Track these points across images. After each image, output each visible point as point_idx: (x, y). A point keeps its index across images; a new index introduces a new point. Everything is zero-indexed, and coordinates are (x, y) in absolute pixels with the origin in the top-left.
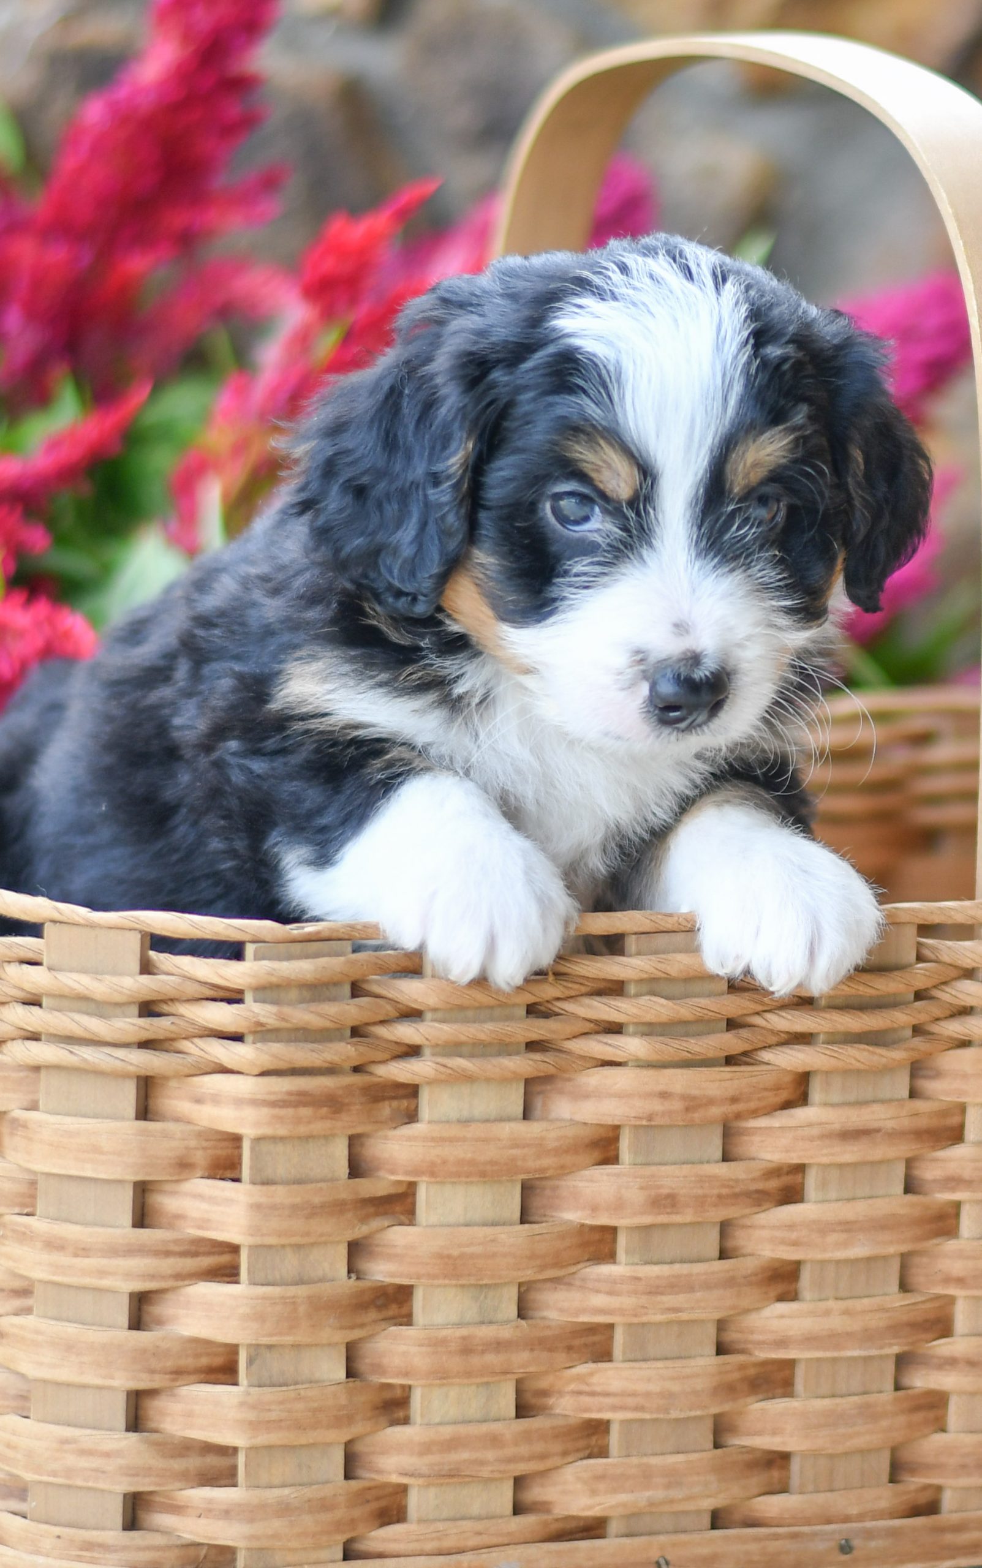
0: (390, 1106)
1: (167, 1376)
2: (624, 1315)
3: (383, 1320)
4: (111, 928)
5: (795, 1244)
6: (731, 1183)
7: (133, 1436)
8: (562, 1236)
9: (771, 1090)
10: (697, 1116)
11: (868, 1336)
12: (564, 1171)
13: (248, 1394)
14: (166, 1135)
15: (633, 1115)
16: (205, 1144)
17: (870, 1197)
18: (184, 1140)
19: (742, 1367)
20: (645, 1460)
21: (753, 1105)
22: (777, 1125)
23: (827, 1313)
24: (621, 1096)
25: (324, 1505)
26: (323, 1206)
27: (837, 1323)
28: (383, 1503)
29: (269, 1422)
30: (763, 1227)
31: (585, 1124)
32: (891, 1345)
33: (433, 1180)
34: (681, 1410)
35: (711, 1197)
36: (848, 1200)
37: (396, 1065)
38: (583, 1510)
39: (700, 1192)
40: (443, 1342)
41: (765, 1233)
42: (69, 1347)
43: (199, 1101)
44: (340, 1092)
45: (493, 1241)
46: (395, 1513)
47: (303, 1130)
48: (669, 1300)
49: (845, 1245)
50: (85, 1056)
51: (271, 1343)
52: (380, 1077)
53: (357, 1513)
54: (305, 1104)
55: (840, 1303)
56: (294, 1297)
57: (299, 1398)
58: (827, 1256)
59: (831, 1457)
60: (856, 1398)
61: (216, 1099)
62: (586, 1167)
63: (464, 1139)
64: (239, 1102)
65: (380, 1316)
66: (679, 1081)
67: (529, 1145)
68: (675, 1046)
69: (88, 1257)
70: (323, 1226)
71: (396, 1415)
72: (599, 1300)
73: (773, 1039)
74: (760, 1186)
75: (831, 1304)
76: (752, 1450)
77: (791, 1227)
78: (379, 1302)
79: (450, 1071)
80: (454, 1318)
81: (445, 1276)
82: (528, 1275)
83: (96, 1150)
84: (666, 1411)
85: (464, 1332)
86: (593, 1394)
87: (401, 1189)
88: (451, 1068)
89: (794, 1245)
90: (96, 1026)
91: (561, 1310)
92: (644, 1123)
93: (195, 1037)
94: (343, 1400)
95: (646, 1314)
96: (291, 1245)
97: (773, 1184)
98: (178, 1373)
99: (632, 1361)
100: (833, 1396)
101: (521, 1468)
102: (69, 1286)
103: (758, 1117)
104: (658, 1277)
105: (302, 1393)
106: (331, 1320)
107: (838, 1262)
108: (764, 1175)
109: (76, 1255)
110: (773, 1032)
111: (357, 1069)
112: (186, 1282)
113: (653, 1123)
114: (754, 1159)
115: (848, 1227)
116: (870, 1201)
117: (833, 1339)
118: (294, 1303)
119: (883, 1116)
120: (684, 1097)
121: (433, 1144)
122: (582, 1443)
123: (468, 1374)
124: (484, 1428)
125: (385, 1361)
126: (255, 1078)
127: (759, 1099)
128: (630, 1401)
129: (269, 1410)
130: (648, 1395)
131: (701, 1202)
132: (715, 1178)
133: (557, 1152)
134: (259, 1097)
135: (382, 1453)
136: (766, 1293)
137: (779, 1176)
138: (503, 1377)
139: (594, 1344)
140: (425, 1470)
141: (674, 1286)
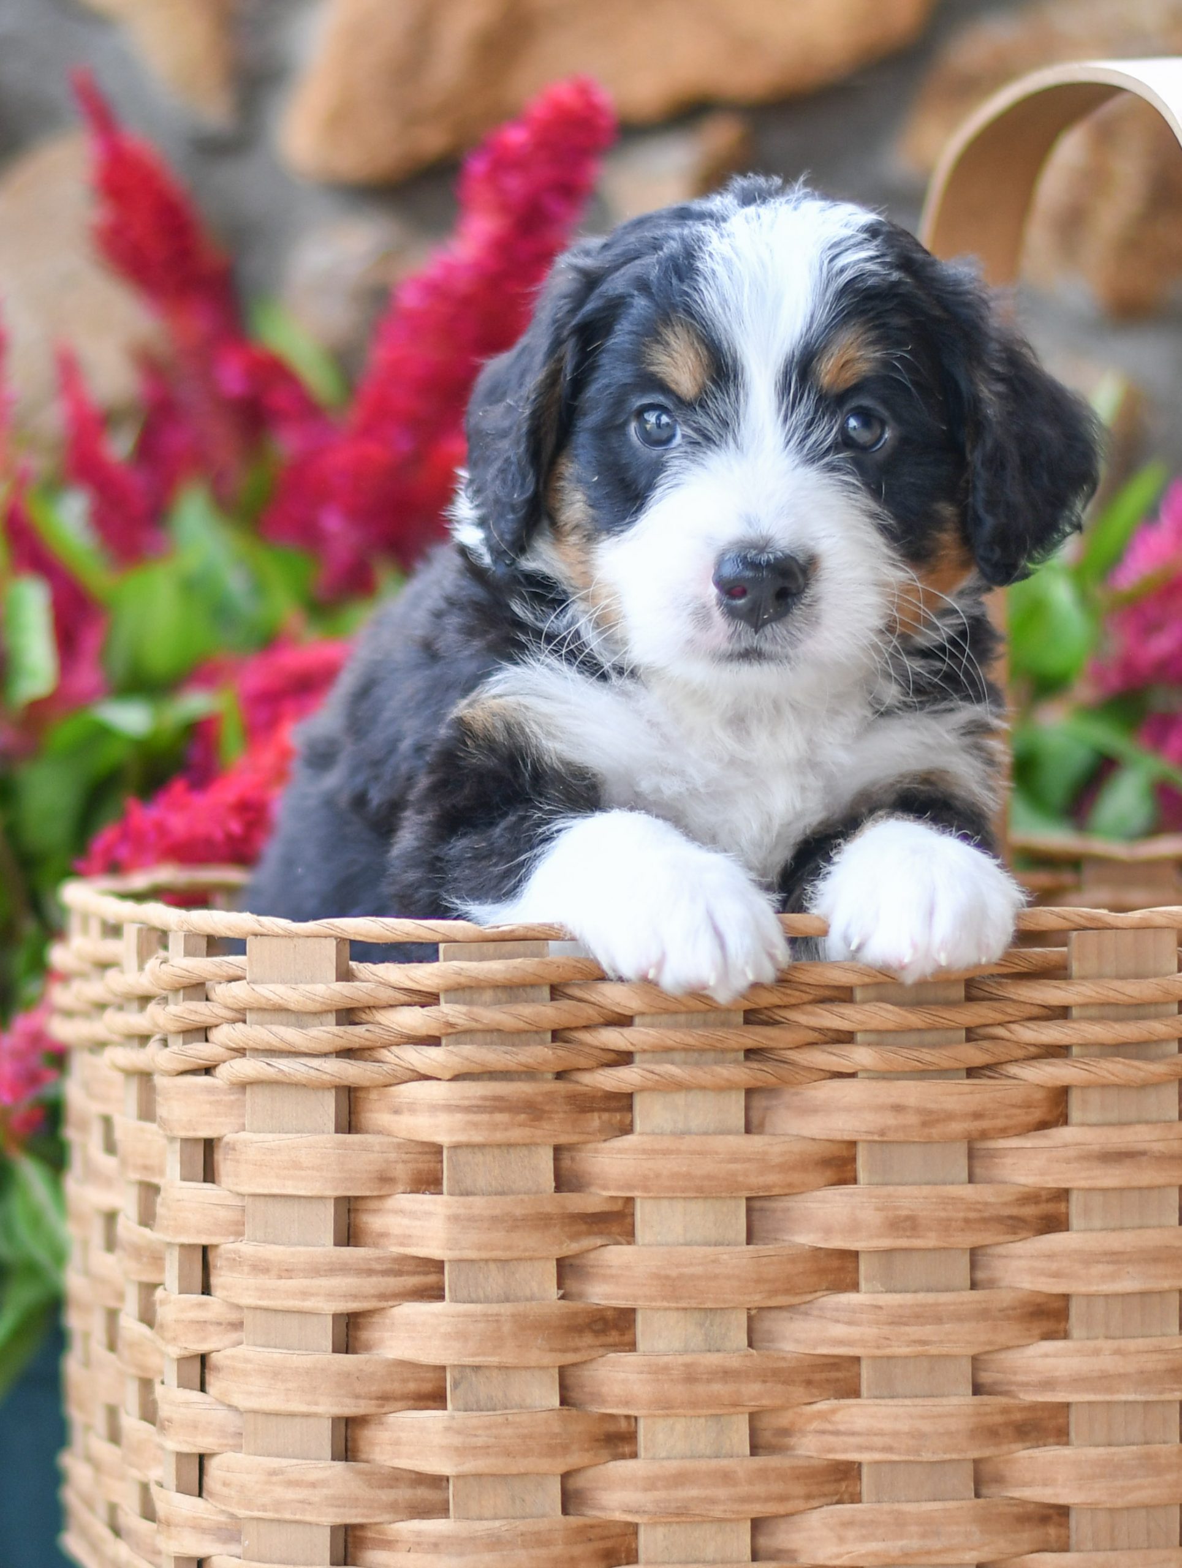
0: (600, 1118)
1: (373, 1402)
2: (864, 1347)
3: (601, 1346)
4: (308, 937)
5: (1056, 1275)
6: (979, 1207)
7: (340, 1465)
8: (793, 1259)
9: (1020, 1107)
10: (935, 1132)
11: (1145, 1379)
12: (792, 1191)
13: (453, 1418)
14: (366, 1148)
15: (863, 1130)
16: (405, 1157)
17: (1140, 1228)
18: (382, 1152)
19: (1005, 1410)
20: (896, 1506)
21: (1000, 1123)
22: (1029, 1145)
23: (1097, 1352)
24: (848, 1109)
25: (539, 1540)
26: (525, 1219)
27: (1108, 1363)
28: (609, 1544)
29: (475, 1448)
30: (1020, 1257)
31: (814, 1139)
32: (1173, 1390)
33: (646, 1195)
34: (933, 1453)
35: (956, 1221)
36: (1114, 1230)
37: (603, 1073)
38: (830, 1558)
39: (943, 1214)
40: (666, 1369)
41: (1023, 1263)
42: (275, 1373)
43: (397, 1112)
44: (540, 1099)
45: (713, 1261)
46: (623, 1555)
47: (499, 1136)
48: (915, 1331)
49: (1113, 1277)
50: (281, 1067)
51: (477, 1364)
52: (587, 1086)
53: (578, 1550)
54: (501, 1110)
55: (1110, 1342)
56: (497, 1315)
57: (507, 1423)
58: (1093, 1289)
59: (1111, 1510)
60: (1134, 1448)
61: (412, 1108)
62: (818, 1188)
63: (678, 1152)
64: (434, 1108)
65: (598, 1344)
66: (912, 1092)
67: (749, 1160)
68: (904, 1055)
69: (291, 1278)
70: (528, 1241)
71: (620, 1450)
72: (839, 1331)
73: (1020, 1053)
74: (1015, 1211)
75: (1101, 1343)
76: (1023, 1502)
77: (1051, 1256)
78: (596, 1327)
79: (657, 1077)
80: (677, 1345)
81: (664, 1298)
82: (757, 1299)
83: (297, 1165)
84: (917, 1451)
85: (688, 1359)
86: (837, 1433)
87: (617, 1207)
88: (659, 1075)
89: (1054, 1277)
90: (292, 1035)
91: (797, 1341)
92: (876, 1138)
93: (392, 1045)
94: (556, 1428)
95: (890, 1346)
96: (495, 1260)
97: (1029, 1211)
98: (385, 1398)
99: (876, 1398)
100: (1110, 1445)
101: (759, 1509)
102: (276, 1311)
103: (1008, 1137)
104: (900, 1306)
105: (510, 1418)
106: (539, 1341)
107: (1107, 1296)
108: (1018, 1200)
109: (280, 1277)
110: (1019, 1044)
111: (560, 1076)
112: (390, 1303)
113: (885, 1139)
114: (1005, 1183)
115: (1115, 1257)
116: (1138, 1232)
117: (1105, 1380)
118: (497, 1321)
119: (1148, 1138)
120: (920, 1111)
121: (644, 1157)
122: (829, 1488)
123: (694, 1404)
124: (714, 1463)
125: (605, 1390)
126: (448, 1083)
127: (1007, 1117)
128: (878, 1441)
129: (475, 1436)
130: (896, 1434)
131: (945, 1226)
132: (962, 1199)
133: (784, 1168)
134: (452, 1102)
135: (605, 1490)
136: (1028, 1330)
137: (1037, 1203)
138: (732, 1410)
139: (837, 1380)
140: (650, 1507)
141: (919, 1316)
